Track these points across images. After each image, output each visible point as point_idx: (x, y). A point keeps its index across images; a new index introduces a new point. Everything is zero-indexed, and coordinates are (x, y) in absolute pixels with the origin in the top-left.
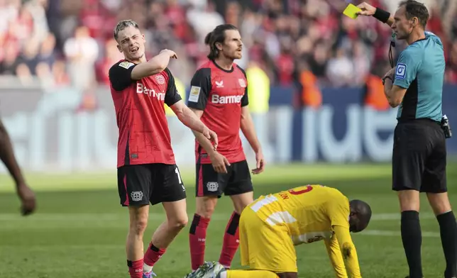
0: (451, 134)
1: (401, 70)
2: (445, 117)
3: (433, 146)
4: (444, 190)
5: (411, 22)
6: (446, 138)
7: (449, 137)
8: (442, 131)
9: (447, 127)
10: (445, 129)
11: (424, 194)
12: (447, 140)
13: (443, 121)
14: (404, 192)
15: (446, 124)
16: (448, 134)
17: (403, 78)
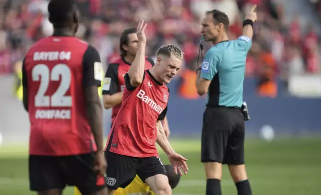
0: (249, 118)
1: (206, 66)
2: (245, 104)
3: (234, 128)
4: (242, 163)
5: (217, 27)
6: (245, 120)
7: (247, 120)
8: (242, 115)
9: (246, 112)
10: (245, 114)
11: (226, 166)
12: (246, 122)
13: (243, 107)
14: (209, 164)
15: (245, 110)
16: (247, 117)
17: (208, 72)
